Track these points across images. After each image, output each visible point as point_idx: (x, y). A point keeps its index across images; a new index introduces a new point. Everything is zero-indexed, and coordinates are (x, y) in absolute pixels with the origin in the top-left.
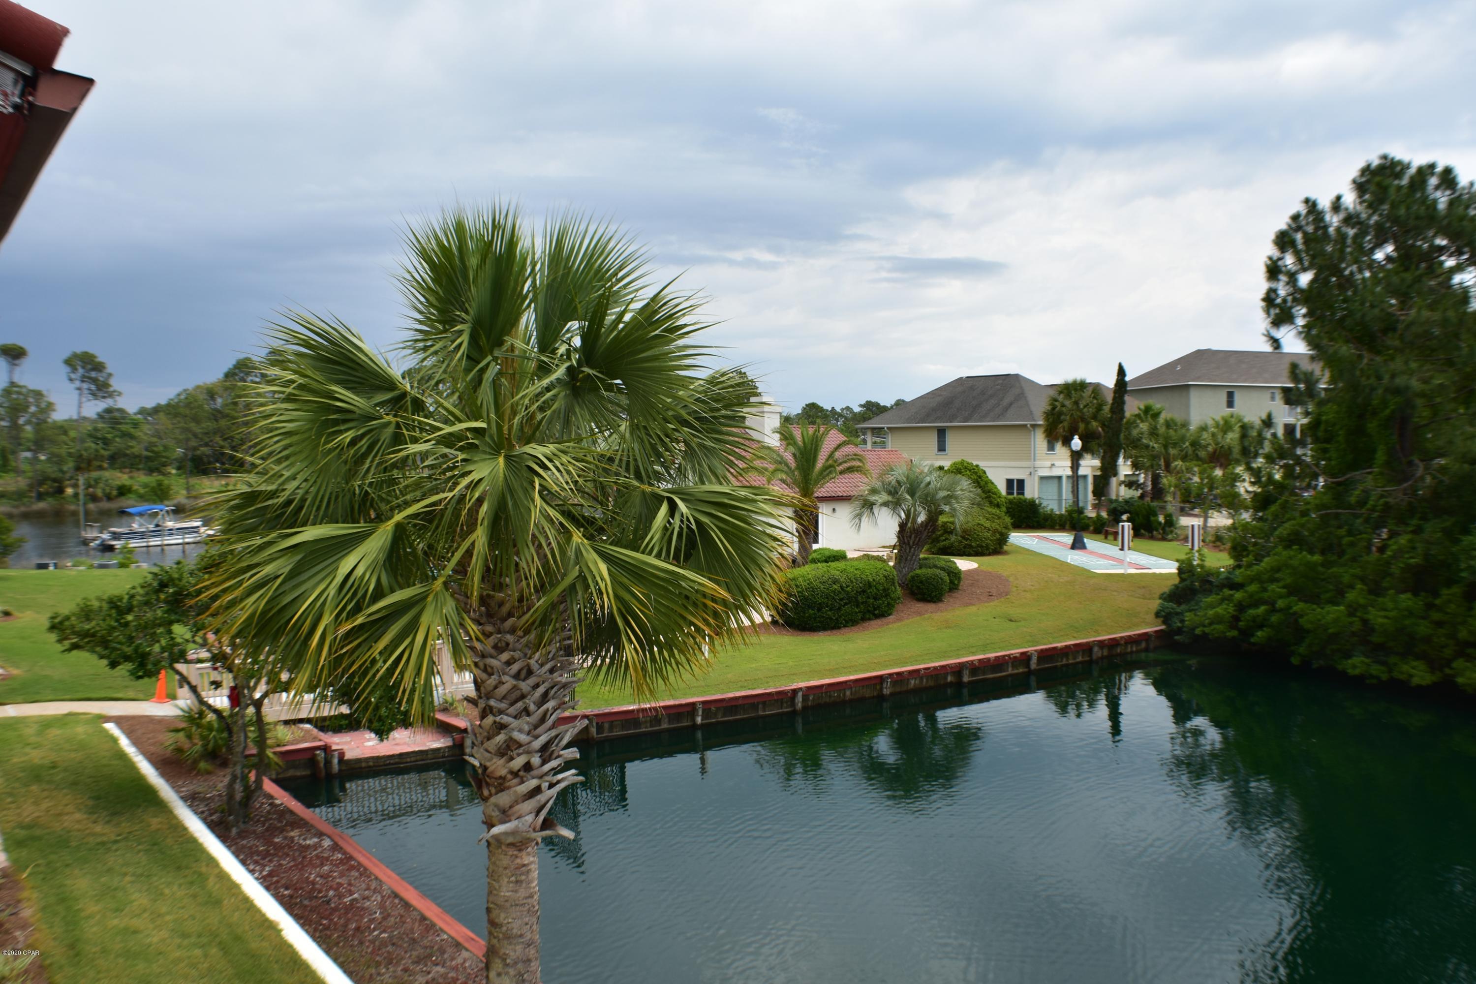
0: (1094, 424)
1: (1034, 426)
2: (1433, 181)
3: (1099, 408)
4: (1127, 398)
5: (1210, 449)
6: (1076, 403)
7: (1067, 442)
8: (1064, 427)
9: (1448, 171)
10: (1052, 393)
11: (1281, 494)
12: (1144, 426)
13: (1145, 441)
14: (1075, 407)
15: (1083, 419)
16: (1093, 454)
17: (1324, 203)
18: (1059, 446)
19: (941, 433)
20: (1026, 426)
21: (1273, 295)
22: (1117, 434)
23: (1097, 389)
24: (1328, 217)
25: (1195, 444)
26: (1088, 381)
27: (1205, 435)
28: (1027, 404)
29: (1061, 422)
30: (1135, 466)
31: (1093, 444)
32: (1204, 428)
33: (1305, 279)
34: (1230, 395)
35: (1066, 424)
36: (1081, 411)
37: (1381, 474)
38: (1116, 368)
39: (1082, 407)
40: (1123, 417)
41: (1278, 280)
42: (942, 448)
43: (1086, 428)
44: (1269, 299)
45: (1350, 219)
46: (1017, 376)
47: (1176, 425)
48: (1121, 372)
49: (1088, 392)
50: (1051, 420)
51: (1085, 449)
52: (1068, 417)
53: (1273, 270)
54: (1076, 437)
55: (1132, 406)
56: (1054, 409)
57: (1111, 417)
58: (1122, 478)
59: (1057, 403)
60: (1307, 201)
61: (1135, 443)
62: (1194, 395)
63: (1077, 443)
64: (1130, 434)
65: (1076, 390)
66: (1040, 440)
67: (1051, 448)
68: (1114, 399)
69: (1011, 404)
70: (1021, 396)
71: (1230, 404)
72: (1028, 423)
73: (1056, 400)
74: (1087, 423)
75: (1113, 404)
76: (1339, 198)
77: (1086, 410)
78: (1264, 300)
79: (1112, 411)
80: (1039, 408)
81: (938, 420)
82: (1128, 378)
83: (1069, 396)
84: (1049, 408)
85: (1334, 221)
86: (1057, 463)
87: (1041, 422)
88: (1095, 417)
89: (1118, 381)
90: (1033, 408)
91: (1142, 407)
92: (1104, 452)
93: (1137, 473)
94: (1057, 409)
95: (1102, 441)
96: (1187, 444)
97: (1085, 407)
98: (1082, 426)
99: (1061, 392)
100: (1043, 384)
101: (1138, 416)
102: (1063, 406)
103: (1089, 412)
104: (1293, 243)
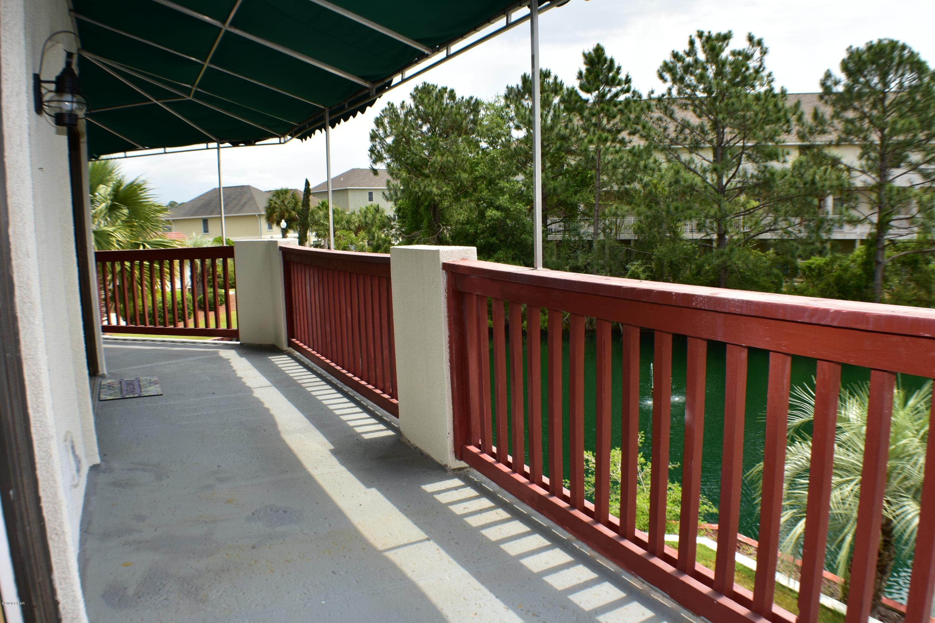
0: (293, 213)
1: (259, 215)
2: (446, 95)
3: (296, 204)
4: (311, 197)
5: (357, 224)
6: (283, 202)
7: (278, 224)
8: (277, 216)
9: (452, 91)
10: (269, 196)
11: (384, 244)
12: (321, 213)
13: (321, 221)
14: (282, 204)
15: (287, 211)
16: (294, 230)
17: (397, 105)
18: (275, 226)
19: (205, 221)
20: (255, 215)
21: (374, 149)
22: (306, 218)
23: (294, 193)
24: (399, 111)
25: (348, 222)
26: (289, 188)
27: (354, 217)
28: (255, 203)
29: (275, 212)
30: (318, 235)
31: (294, 225)
32: (354, 213)
33: (389, 140)
34: (371, 194)
35: (277, 214)
36: (286, 206)
37: (426, 232)
38: (305, 181)
39: (286, 203)
40: (309, 209)
41: (376, 141)
42: (206, 231)
43: (289, 215)
44: (372, 151)
45: (409, 112)
46: (248, 187)
47: (338, 212)
48: (307, 184)
49: (289, 196)
50: (269, 211)
51: (289, 227)
52: (279, 210)
53: (373, 137)
54: (283, 221)
55: (314, 202)
56: (270, 205)
57: (303, 209)
58: (312, 243)
59: (272, 202)
60: (389, 103)
61: (317, 223)
62: (351, 195)
63: (283, 224)
64: (314, 218)
65: (282, 194)
66: (264, 224)
67: (270, 227)
68: (304, 198)
69: (246, 203)
70: (251, 198)
71: (371, 199)
72: (257, 214)
73: (271, 200)
74: (290, 213)
75: (303, 201)
76: (403, 102)
77: (288, 205)
78: (369, 151)
79: (303, 205)
80: (262, 205)
81: (203, 214)
82: (311, 187)
83: (278, 197)
84: (268, 205)
85: (401, 113)
86: (274, 236)
87: (264, 213)
88: (294, 209)
89: (305, 189)
90: (259, 205)
91: (321, 203)
92: (300, 228)
93: (320, 240)
94: (272, 206)
95: (299, 222)
96: (344, 222)
97: (288, 203)
98: (287, 215)
99: (274, 196)
100: (264, 190)
101: (319, 208)
102: (276, 203)
103: (291, 206)
104: (382, 124)
